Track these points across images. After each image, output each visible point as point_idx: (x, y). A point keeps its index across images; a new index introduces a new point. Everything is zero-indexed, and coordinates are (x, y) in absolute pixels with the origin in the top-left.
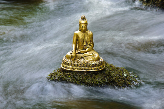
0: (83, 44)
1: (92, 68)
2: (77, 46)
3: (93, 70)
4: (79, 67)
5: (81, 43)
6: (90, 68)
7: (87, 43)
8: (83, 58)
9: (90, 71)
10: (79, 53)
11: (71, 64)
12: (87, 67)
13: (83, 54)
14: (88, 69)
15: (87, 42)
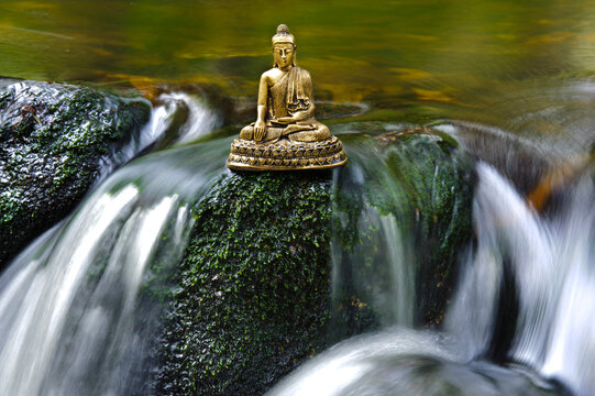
0: (285, 100)
1: (311, 160)
2: (271, 111)
3: (312, 166)
4: (275, 158)
5: (278, 101)
6: (304, 161)
7: (295, 98)
8: (284, 137)
9: (305, 167)
10: (275, 125)
11: (253, 150)
12: (295, 157)
13: (285, 126)
14: (299, 164)
15: (295, 95)
